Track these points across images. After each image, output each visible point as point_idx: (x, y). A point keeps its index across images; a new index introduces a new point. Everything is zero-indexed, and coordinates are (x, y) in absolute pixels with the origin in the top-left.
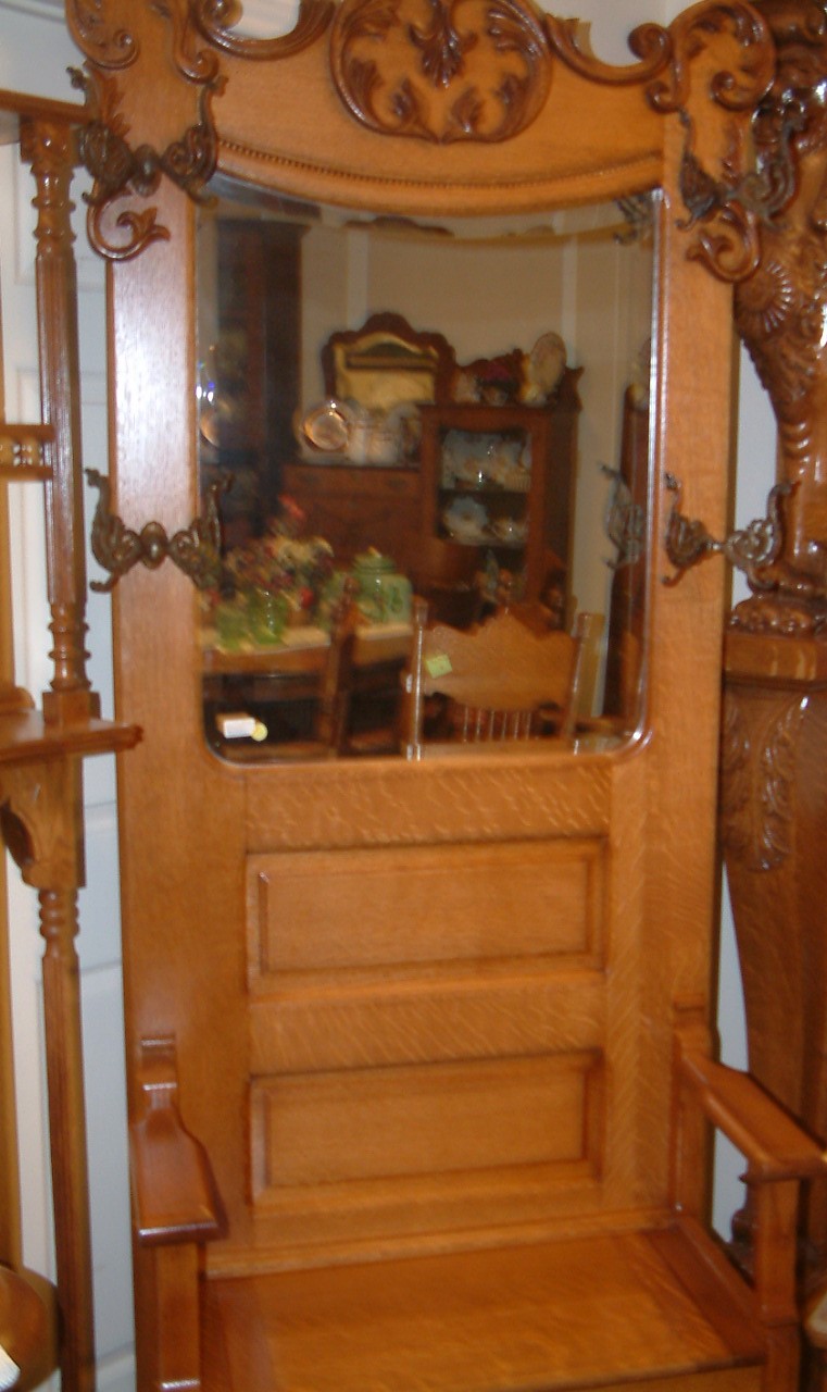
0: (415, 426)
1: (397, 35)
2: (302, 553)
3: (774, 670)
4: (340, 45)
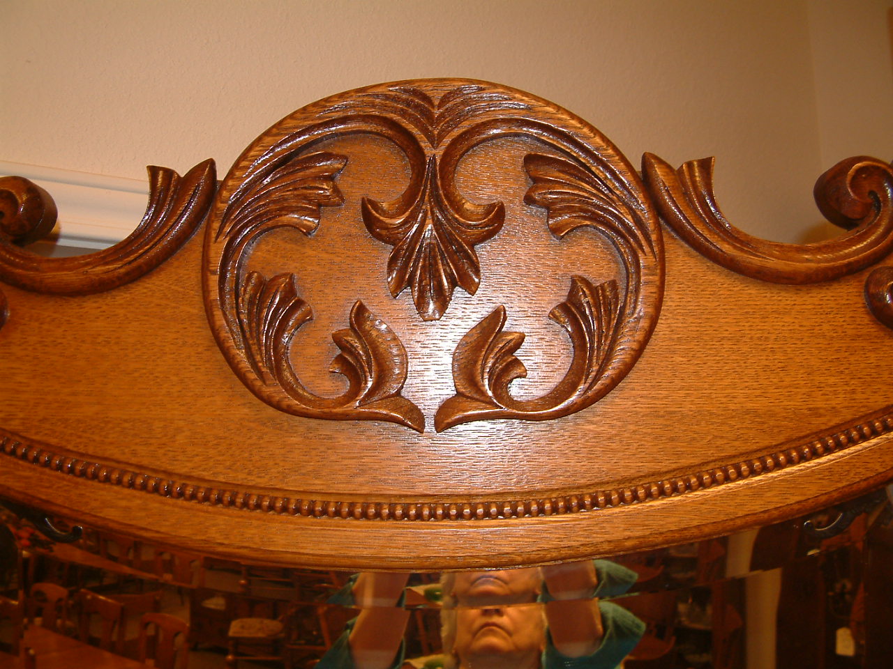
4: (215, 252)
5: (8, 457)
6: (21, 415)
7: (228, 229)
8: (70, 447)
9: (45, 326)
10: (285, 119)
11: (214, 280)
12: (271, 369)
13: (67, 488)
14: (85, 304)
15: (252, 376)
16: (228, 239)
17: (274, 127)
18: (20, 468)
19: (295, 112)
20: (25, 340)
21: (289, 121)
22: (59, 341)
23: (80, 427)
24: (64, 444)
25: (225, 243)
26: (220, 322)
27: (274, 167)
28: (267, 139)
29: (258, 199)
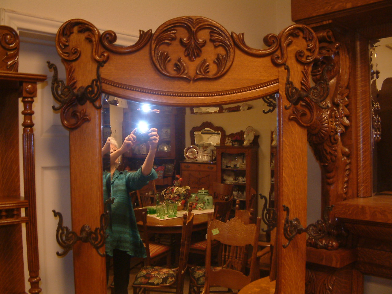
0: (215, 152)
1: (176, 43)
2: (182, 190)
3: (324, 263)
4: (153, 46)
6: (113, 77)
7: (155, 42)
11: (153, 52)
12: (164, 68)
23: (125, 79)
25: (155, 45)
26: (154, 59)
27: (163, 32)
28: (163, 26)
29: (161, 37)
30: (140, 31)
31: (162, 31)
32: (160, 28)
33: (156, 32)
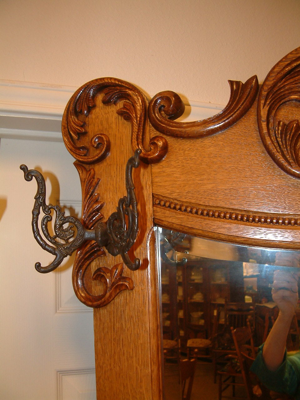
4: (264, 112)
5: (172, 210)
6: (178, 191)
7: (268, 103)
8: (201, 203)
9: (186, 152)
10: (288, 54)
11: (264, 125)
12: (294, 160)
13: (201, 221)
14: (204, 141)
15: (286, 164)
16: (269, 106)
17: (284, 58)
18: (178, 214)
19: (292, 52)
20: (177, 159)
21: (290, 55)
22: (193, 158)
23: (206, 194)
24: (198, 202)
25: (267, 108)
26: (269, 142)
27: (285, 75)
28: (281, 64)
29: (280, 89)
30: (231, 83)
31: (280, 75)
32: (277, 70)
33: (267, 79)
